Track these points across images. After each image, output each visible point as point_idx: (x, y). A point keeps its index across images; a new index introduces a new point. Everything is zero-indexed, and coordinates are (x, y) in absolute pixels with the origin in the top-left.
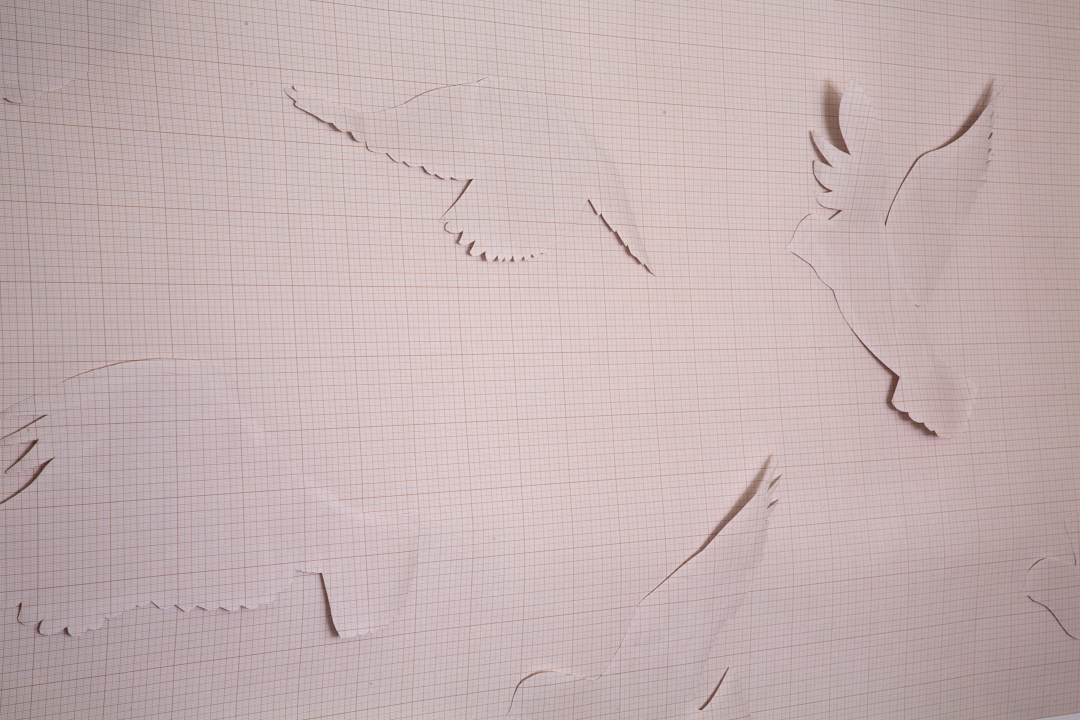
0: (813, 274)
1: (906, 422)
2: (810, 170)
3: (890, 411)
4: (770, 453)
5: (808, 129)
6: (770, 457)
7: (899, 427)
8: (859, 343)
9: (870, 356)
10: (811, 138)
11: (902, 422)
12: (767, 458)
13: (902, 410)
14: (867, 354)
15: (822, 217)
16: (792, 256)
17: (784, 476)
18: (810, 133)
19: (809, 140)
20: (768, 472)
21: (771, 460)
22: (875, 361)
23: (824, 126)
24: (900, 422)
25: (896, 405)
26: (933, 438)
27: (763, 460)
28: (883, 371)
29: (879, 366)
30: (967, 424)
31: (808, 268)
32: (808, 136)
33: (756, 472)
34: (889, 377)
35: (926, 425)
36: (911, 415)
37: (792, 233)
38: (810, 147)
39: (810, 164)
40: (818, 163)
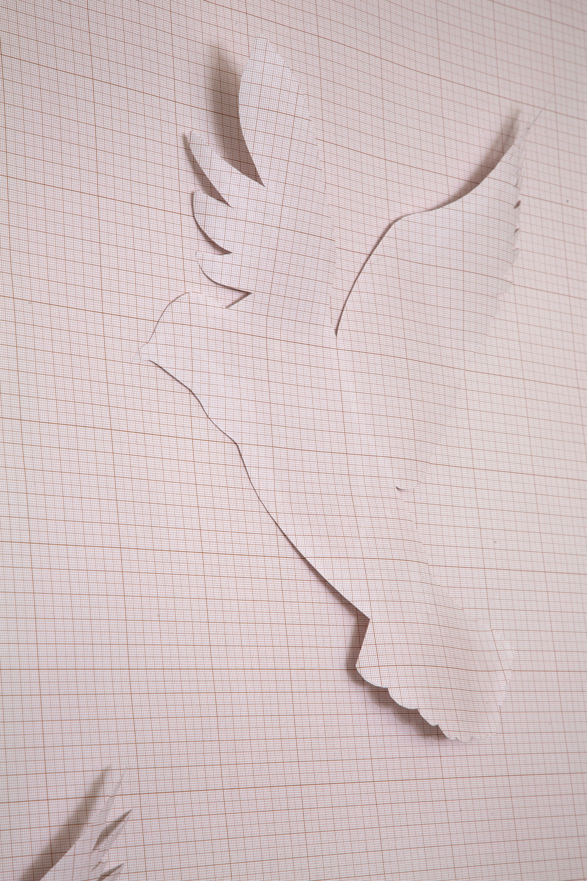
0: (196, 410)
1: (384, 710)
2: (187, 210)
3: (354, 687)
4: (106, 764)
5: (181, 131)
6: (104, 772)
7: (371, 717)
8: (290, 552)
9: (313, 577)
10: (187, 149)
11: (377, 709)
12: (97, 774)
13: (377, 683)
14: (307, 574)
15: (211, 302)
16: (153, 369)
17: (135, 814)
18: (185, 138)
19: (182, 152)
20: (100, 804)
21: (108, 779)
22: (321, 588)
23: (211, 128)
24: (373, 708)
25: (366, 674)
26: (435, 742)
27: (90, 778)
28: (338, 608)
29: (331, 598)
30: (497, 716)
31: (187, 396)
32: (181, 144)
33: (73, 805)
34: (350, 620)
35: (423, 714)
36: (394, 695)
37: (151, 326)
38: (185, 165)
39: (186, 199)
40: (201, 196)
